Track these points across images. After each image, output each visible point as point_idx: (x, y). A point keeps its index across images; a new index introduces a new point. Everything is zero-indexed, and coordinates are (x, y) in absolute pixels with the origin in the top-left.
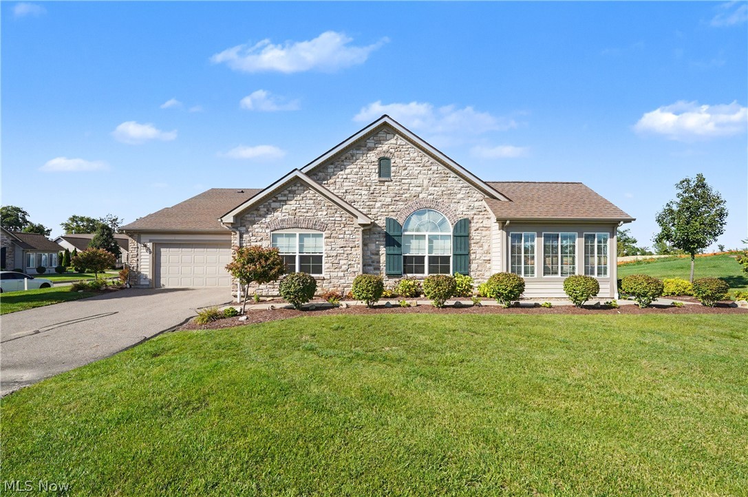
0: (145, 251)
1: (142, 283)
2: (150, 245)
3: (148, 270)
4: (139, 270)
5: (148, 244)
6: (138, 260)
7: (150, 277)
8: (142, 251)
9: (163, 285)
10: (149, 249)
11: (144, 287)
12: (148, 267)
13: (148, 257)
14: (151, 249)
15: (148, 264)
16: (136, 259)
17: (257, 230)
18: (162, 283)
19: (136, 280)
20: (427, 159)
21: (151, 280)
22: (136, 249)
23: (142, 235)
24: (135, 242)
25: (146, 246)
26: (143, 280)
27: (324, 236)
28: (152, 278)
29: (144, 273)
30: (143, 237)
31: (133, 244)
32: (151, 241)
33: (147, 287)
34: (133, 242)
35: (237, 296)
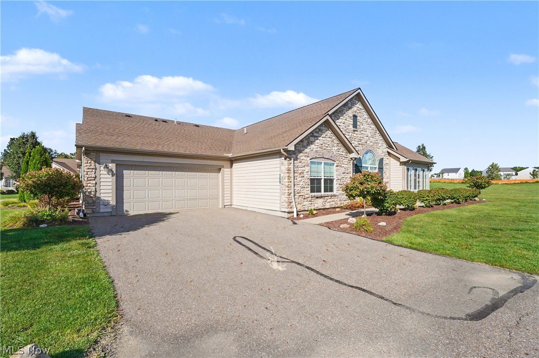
0: (106, 173)
1: (102, 210)
2: (112, 166)
3: (111, 195)
4: (98, 195)
5: (110, 165)
6: (96, 183)
7: (113, 202)
8: (102, 172)
9: (127, 211)
10: (111, 170)
11: (105, 214)
12: (110, 191)
13: (110, 180)
14: (114, 171)
15: (110, 187)
16: (94, 182)
17: (302, 158)
18: (125, 208)
19: (95, 207)
20: (369, 120)
21: (114, 206)
22: (94, 170)
23: (101, 154)
24: (93, 162)
25: (106, 167)
26: (104, 207)
27: (335, 165)
28: (115, 204)
29: (104, 198)
30: (103, 156)
31: (89, 164)
32: (113, 162)
33: (109, 214)
34: (89, 162)
35: (293, 212)
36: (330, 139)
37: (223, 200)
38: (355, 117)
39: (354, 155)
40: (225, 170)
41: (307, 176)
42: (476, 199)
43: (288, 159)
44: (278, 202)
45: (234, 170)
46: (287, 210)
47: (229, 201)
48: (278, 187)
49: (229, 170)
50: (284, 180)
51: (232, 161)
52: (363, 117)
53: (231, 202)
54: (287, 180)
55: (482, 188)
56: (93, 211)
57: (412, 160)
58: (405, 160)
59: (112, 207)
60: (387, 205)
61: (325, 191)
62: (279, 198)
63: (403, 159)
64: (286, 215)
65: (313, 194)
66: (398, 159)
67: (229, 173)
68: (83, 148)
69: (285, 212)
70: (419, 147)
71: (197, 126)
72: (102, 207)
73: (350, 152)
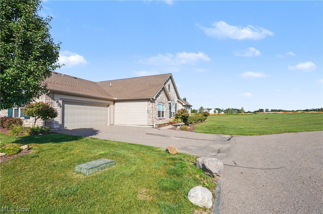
0: (57, 105)
1: (55, 127)
2: (60, 102)
3: (59, 118)
5: (59, 101)
8: (55, 105)
9: (66, 128)
11: (56, 129)
12: (59, 116)
13: (59, 110)
14: (61, 104)
15: (59, 114)
17: (156, 102)
18: (65, 126)
19: (51, 125)
20: (173, 87)
21: (61, 124)
22: (51, 104)
23: (55, 95)
24: (51, 99)
25: (57, 102)
26: (56, 125)
27: (165, 106)
28: (61, 123)
29: (56, 120)
30: (56, 96)
31: (49, 100)
32: (61, 99)
33: (58, 129)
34: (49, 99)
35: (154, 125)
36: (163, 95)
37: (110, 121)
38: (169, 85)
39: (170, 102)
40: (111, 106)
41: (157, 110)
42: (205, 120)
43: (152, 103)
44: (147, 121)
45: (116, 106)
46: (152, 125)
47: (113, 122)
48: (147, 115)
49: (113, 106)
50: (150, 112)
51: (115, 102)
52: (171, 85)
53: (113, 123)
54: (151, 112)
55: (207, 116)
56: (50, 128)
57: (187, 105)
58: (185, 104)
59: (60, 125)
60: (188, 121)
61: (162, 117)
62: (147, 119)
63: (184, 104)
64: (151, 127)
65: (159, 118)
66: (182, 104)
67: (113, 107)
68: (49, 91)
69: (150, 125)
70: (184, 98)
71: (76, 78)
72: (55, 125)
73: (169, 100)
